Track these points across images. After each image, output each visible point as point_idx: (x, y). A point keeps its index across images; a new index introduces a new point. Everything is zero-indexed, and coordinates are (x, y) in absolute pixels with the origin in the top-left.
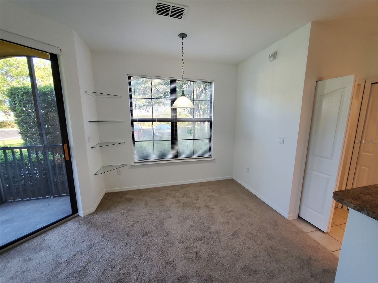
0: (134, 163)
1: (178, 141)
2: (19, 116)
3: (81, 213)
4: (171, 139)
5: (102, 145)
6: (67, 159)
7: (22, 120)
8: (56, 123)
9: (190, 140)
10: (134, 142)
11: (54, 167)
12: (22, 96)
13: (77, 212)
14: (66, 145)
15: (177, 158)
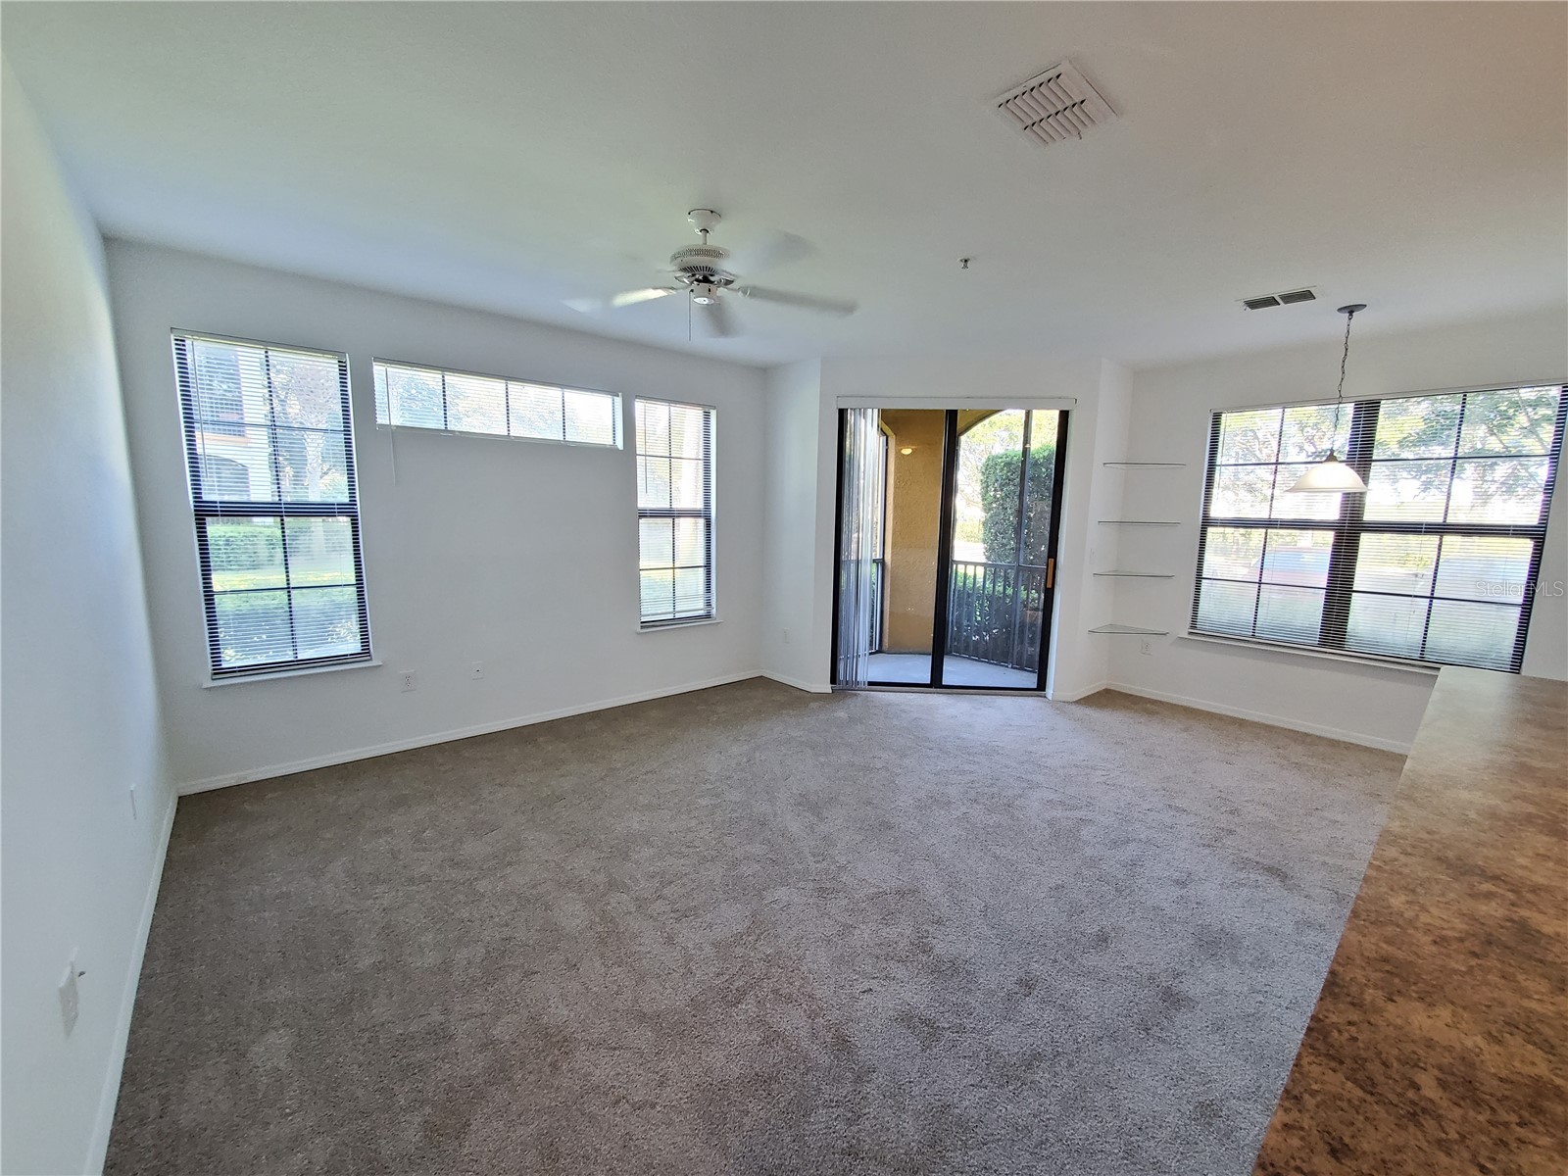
0: (1190, 633)
1: (1354, 594)
2: (990, 510)
3: (1050, 691)
4: (1324, 585)
5: (1119, 575)
6: (1049, 586)
7: (991, 517)
8: (1044, 525)
9: (1411, 596)
10: (1199, 578)
11: (1022, 625)
12: (1002, 470)
13: (1044, 690)
14: (1052, 560)
15: (1341, 648)
